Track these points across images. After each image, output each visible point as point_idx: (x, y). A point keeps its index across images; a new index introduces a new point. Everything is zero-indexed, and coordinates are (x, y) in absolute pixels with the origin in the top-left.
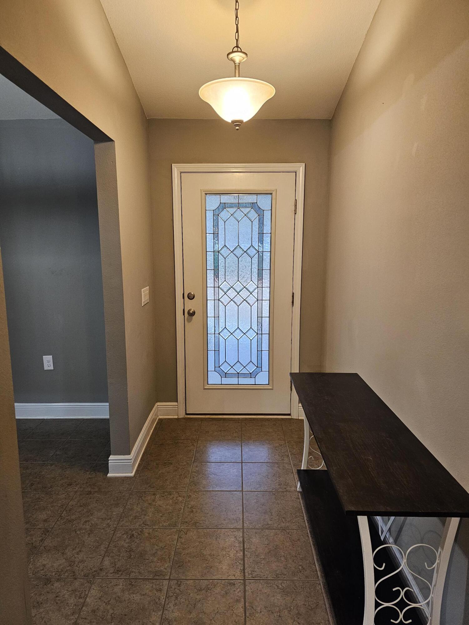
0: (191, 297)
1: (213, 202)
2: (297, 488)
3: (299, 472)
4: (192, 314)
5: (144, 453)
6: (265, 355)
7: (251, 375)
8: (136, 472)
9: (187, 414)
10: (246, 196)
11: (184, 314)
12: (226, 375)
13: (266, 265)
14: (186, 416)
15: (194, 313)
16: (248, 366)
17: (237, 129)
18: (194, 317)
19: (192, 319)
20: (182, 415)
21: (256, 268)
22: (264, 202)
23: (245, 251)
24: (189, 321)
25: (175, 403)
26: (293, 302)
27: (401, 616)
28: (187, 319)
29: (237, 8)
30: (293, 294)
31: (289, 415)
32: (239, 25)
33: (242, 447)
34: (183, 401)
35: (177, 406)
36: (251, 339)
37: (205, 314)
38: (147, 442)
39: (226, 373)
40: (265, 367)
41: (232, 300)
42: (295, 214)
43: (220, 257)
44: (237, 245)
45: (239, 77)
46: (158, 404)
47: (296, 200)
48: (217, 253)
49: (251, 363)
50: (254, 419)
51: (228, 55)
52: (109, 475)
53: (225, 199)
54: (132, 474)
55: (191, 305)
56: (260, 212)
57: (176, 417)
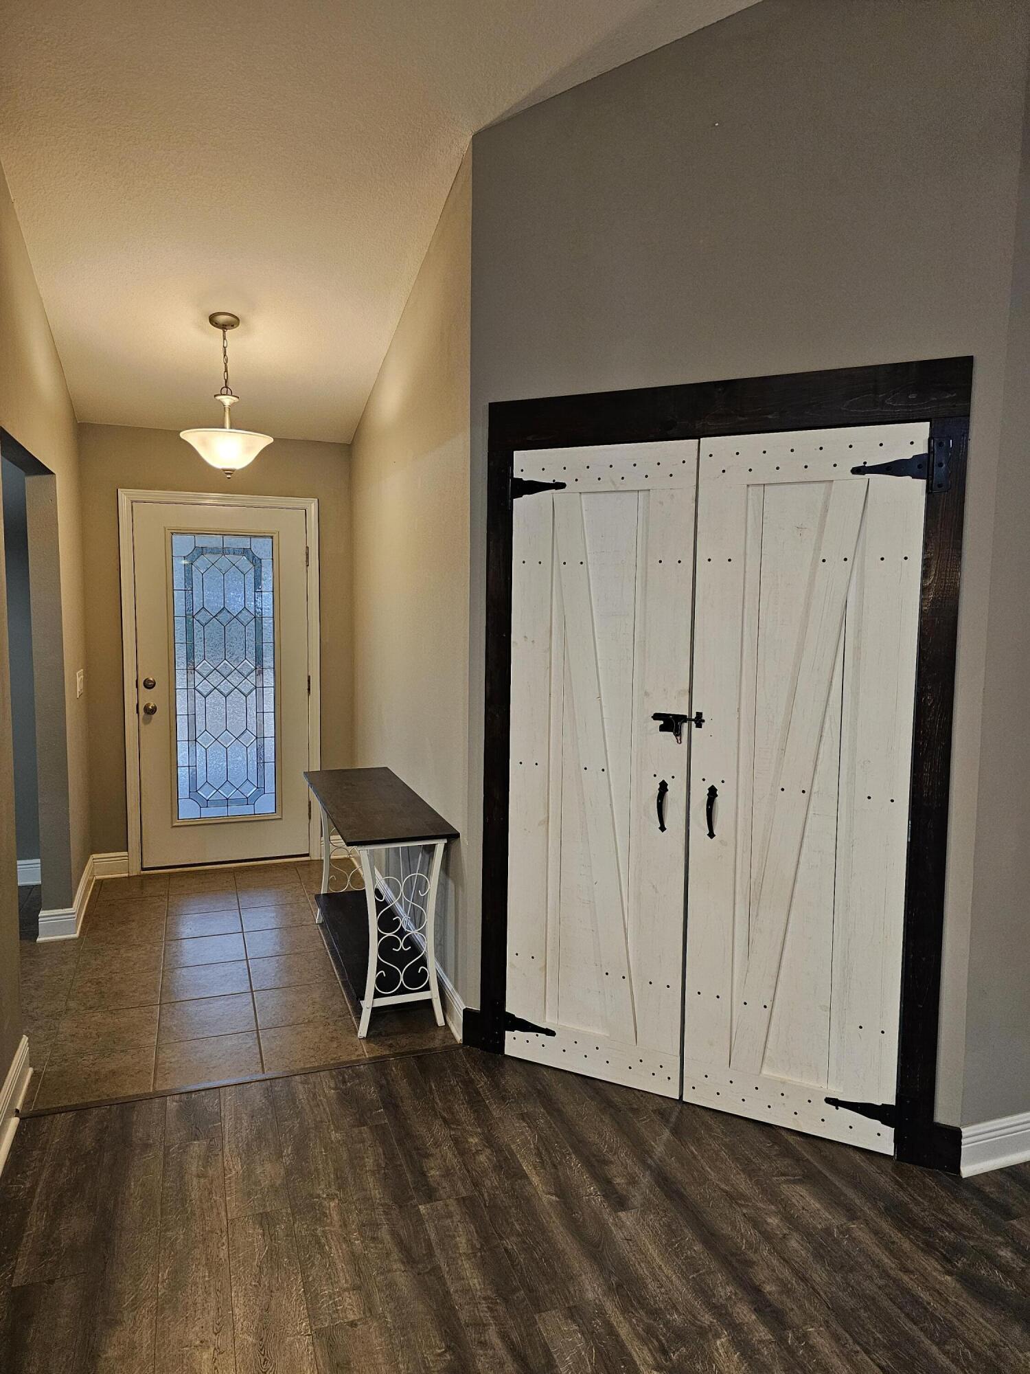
0: (149, 685)
1: (183, 545)
2: (315, 921)
3: (317, 897)
4: (150, 711)
5: (85, 916)
6: (270, 768)
7: (247, 801)
8: (81, 932)
9: (143, 869)
10: (233, 539)
11: (138, 712)
12: (207, 803)
13: (268, 636)
14: (142, 872)
15: (154, 710)
16: (244, 787)
17: (229, 478)
18: (154, 716)
19: (151, 719)
20: (135, 870)
21: (252, 641)
22: (261, 548)
23: (235, 615)
24: (147, 722)
25: (125, 853)
26: (309, 689)
27: (402, 944)
28: (143, 719)
29: (225, 345)
30: (309, 677)
31: (307, 855)
32: (228, 364)
33: (237, 894)
34: (138, 848)
35: (127, 858)
36: (247, 746)
37: (173, 711)
38: (86, 904)
39: (208, 800)
40: (270, 787)
41: (215, 688)
42: (308, 565)
43: (196, 624)
44: (222, 607)
45: (231, 428)
46: (95, 856)
47: (307, 548)
48: (190, 617)
49: (248, 782)
50: (253, 866)
51: (215, 396)
52: (38, 940)
53: (202, 541)
54: (76, 935)
55: (149, 698)
56: (256, 562)
57: (126, 875)
